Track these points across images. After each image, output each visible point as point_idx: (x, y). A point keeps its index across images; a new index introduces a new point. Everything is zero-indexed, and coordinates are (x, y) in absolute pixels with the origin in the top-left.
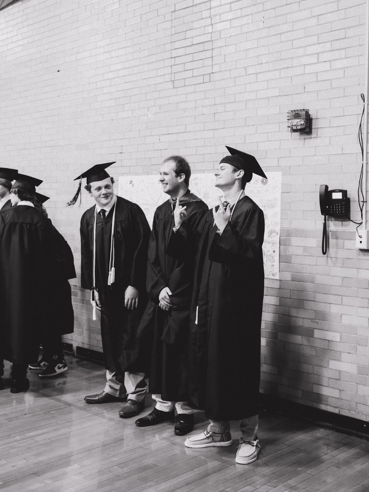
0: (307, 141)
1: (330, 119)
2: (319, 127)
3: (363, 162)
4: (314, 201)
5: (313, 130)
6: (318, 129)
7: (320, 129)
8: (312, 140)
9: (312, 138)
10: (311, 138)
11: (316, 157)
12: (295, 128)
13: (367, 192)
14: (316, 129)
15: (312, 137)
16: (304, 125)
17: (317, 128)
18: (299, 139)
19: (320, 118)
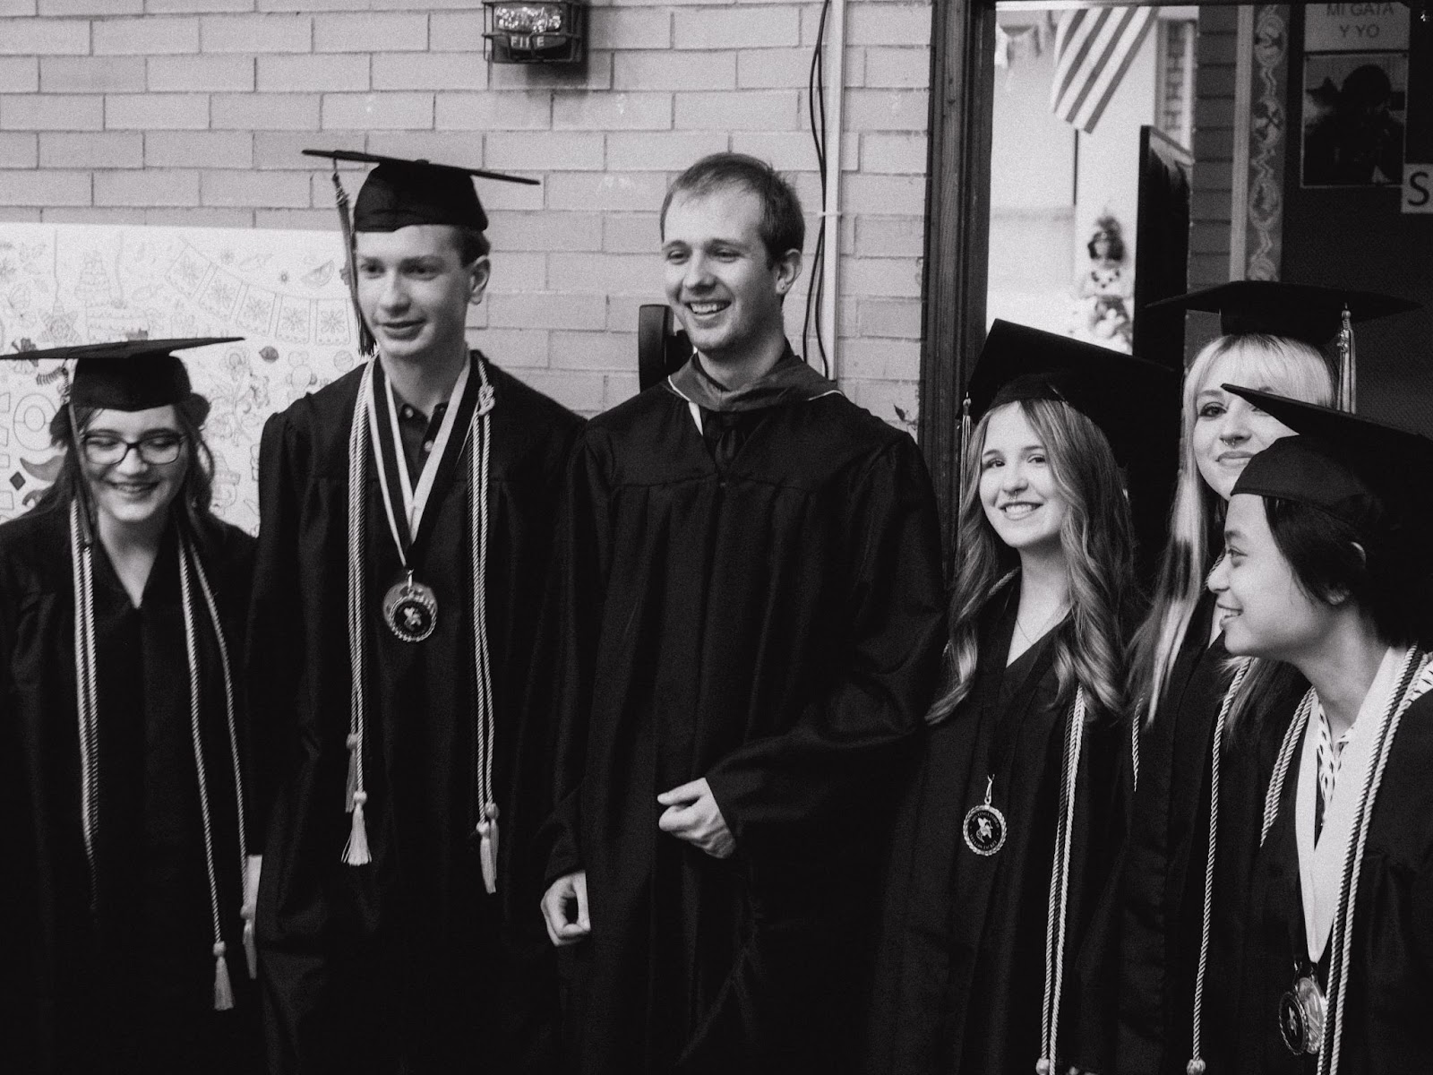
0: (565, 106)
1: (672, 15)
2: (623, 46)
3: (826, 213)
4: (601, 371)
5: (593, 58)
6: (618, 58)
7: (629, 56)
8: (589, 101)
9: (590, 94)
10: (584, 92)
11: (608, 180)
12: (518, 42)
13: (839, 338)
14: (607, 57)
15: (592, 85)
16: (564, 31)
17: (613, 52)
18: (527, 91)
19: (628, 8)
